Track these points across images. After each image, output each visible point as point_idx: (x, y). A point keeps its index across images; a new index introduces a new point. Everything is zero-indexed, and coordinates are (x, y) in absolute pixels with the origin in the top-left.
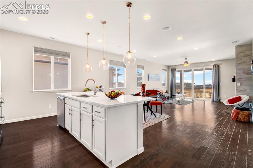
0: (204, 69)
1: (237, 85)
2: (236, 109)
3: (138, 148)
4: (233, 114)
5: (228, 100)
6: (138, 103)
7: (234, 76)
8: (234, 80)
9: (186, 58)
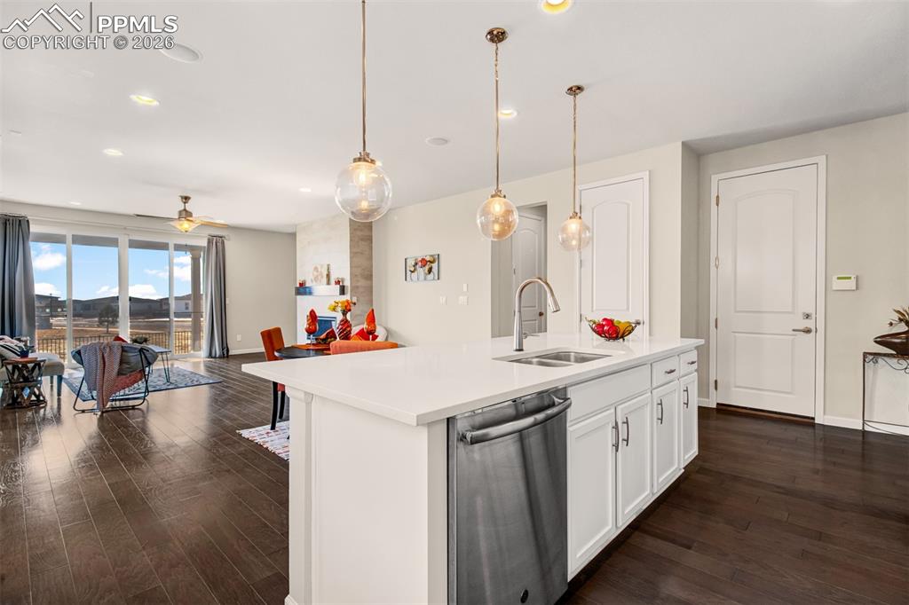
0: (171, 246)
9: (186, 199)
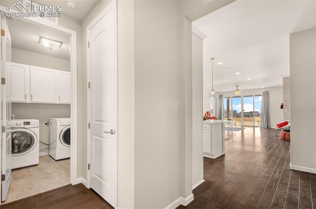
0: (254, 96)
1: (284, 111)
2: (283, 131)
3: (223, 151)
4: (281, 135)
5: (277, 125)
6: (223, 123)
7: (282, 104)
8: (282, 107)
9: (237, 86)
